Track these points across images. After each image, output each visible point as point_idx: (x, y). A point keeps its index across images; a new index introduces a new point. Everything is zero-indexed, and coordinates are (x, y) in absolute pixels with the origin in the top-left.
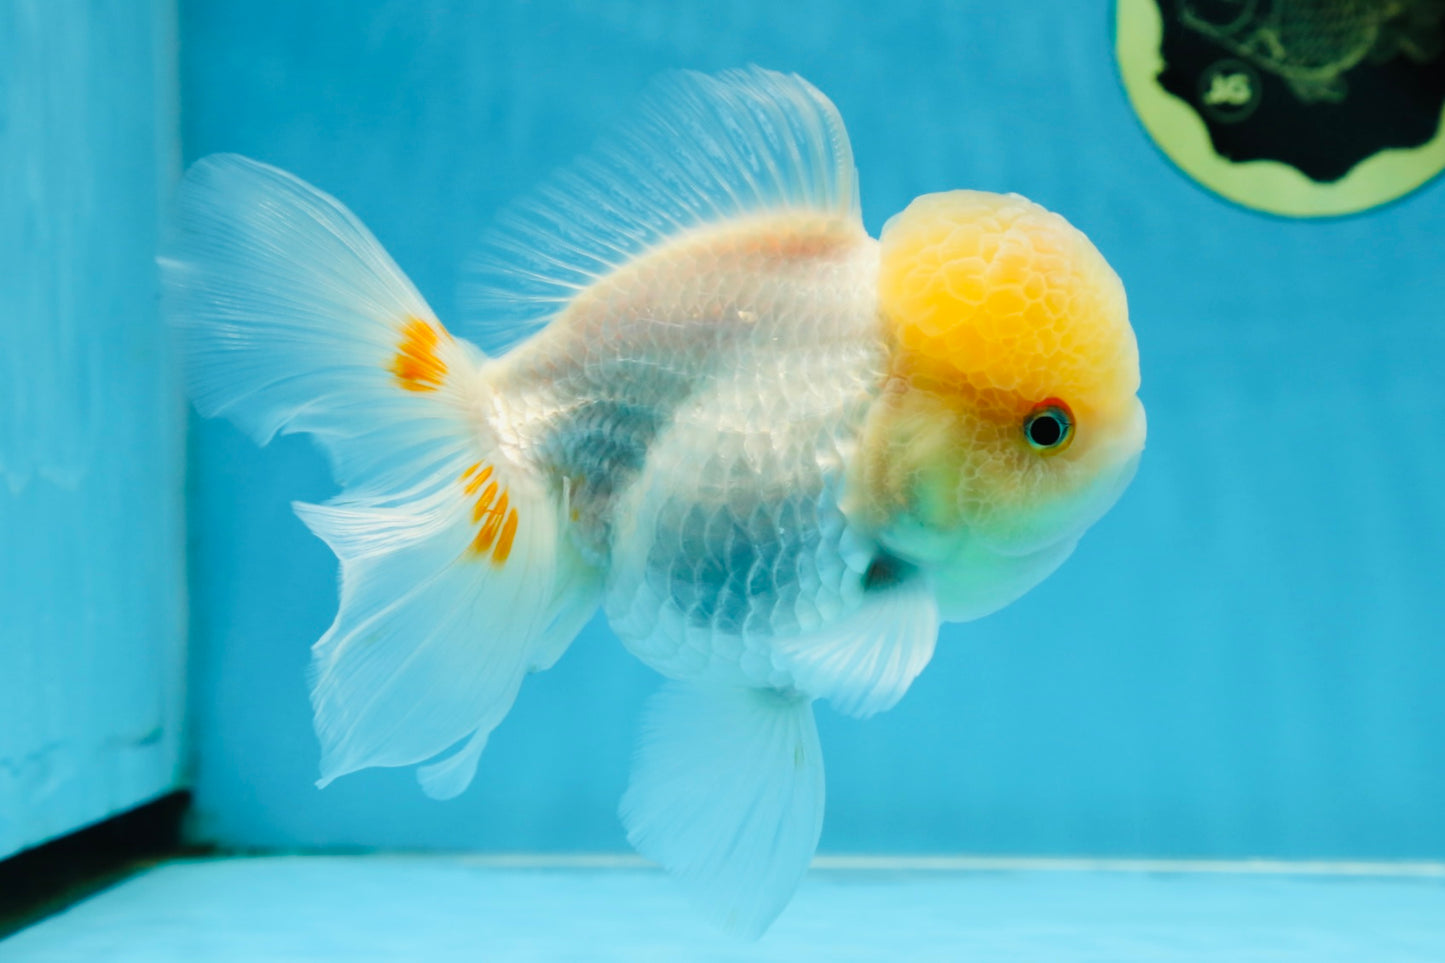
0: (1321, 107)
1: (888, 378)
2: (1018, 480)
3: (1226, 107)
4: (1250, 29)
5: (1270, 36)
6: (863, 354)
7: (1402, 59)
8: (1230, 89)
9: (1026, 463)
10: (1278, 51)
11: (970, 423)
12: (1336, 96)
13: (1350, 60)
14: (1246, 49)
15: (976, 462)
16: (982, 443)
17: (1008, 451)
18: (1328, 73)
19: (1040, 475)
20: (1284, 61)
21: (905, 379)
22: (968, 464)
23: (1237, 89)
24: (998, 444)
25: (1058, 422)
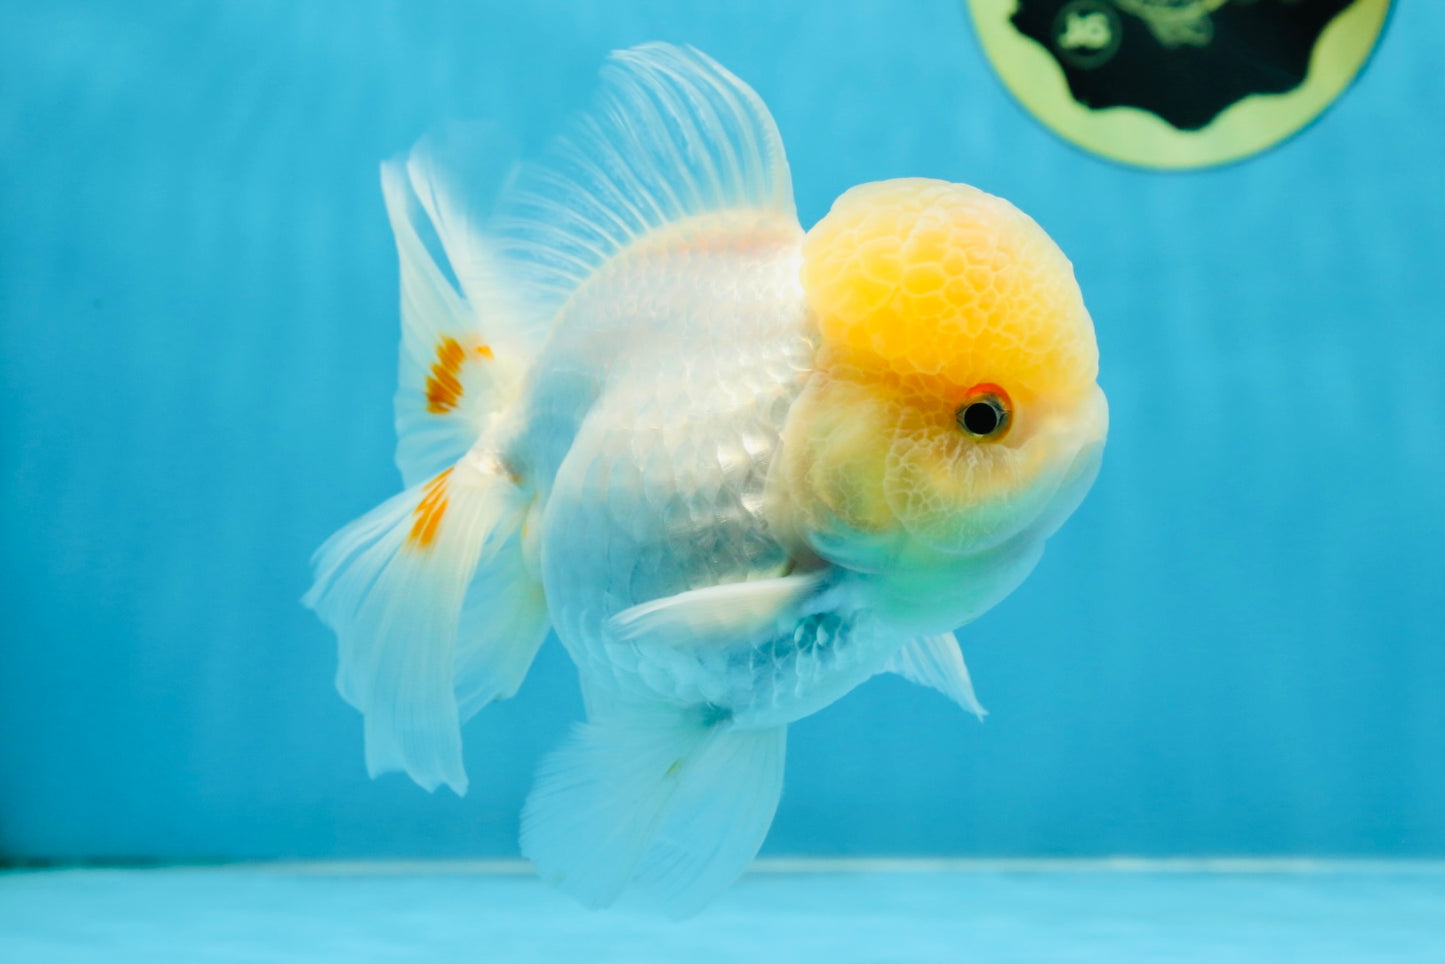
0: (1185, 50)
1: (812, 372)
2: (949, 468)
3: (1083, 51)
6: (786, 351)
8: (1088, 31)
9: (958, 450)
11: (894, 412)
12: (1201, 39)
15: (901, 452)
16: (907, 431)
17: (937, 439)
18: (1192, 14)
19: (973, 461)
21: (827, 372)
22: (892, 454)
23: (1095, 31)
24: (925, 431)
25: (994, 409)
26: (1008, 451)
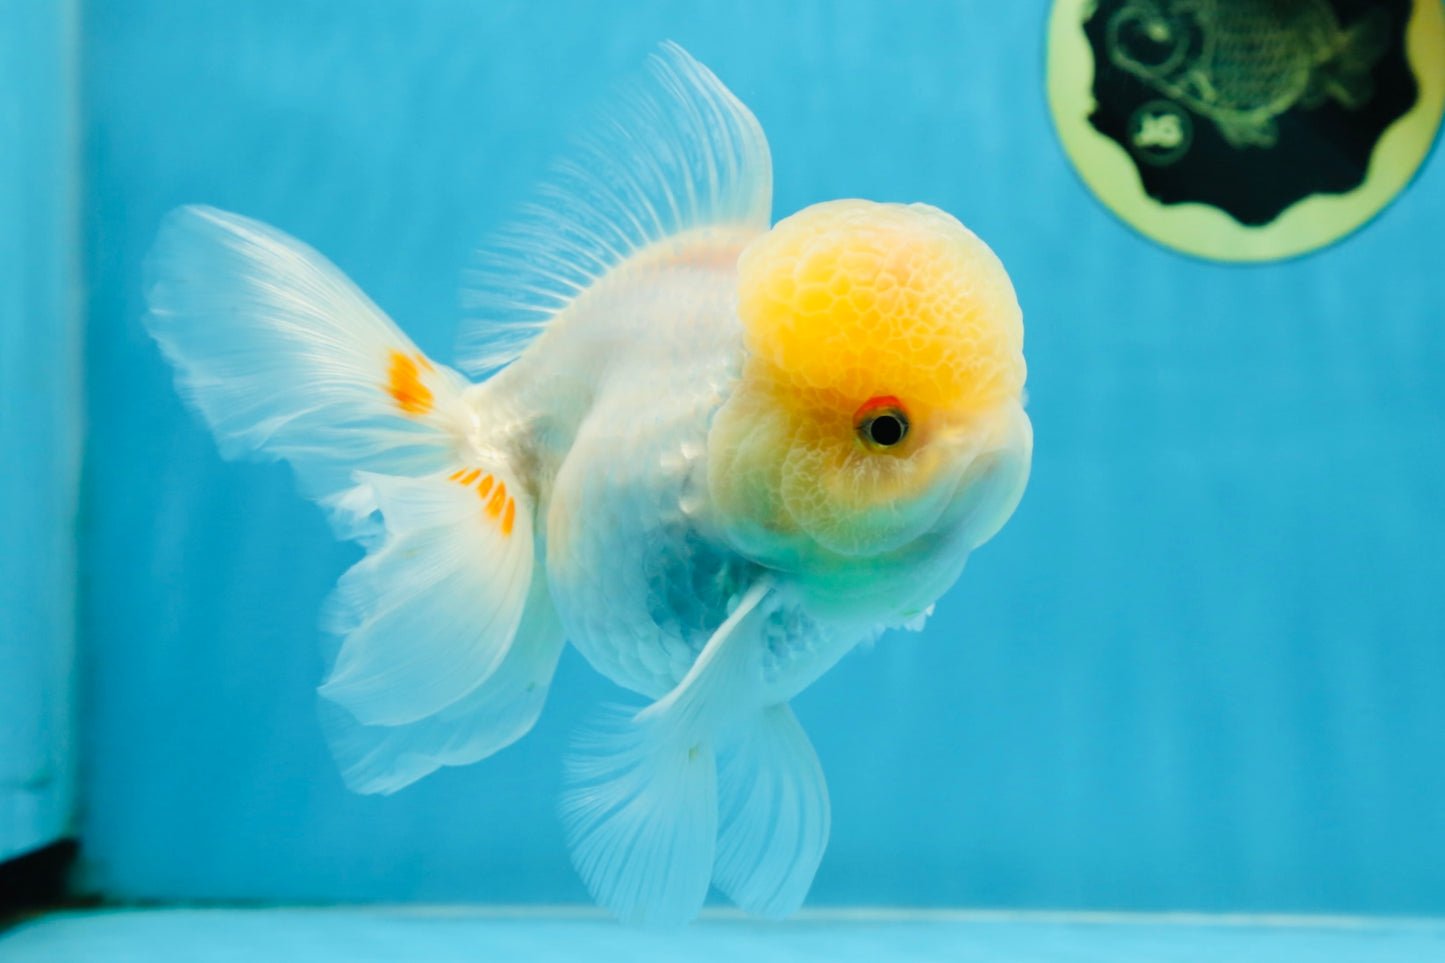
0: (1252, 151)
3: (1156, 149)
4: (1180, 71)
5: (1201, 77)
6: (725, 362)
7: (1332, 104)
8: (1161, 131)
9: (848, 460)
10: (1209, 92)
12: (1267, 140)
13: (1280, 104)
14: (1177, 90)
15: (795, 461)
18: (1260, 116)
19: (860, 471)
20: (1216, 104)
22: (787, 463)
23: (1168, 131)
24: (820, 441)
26: (897, 461)
